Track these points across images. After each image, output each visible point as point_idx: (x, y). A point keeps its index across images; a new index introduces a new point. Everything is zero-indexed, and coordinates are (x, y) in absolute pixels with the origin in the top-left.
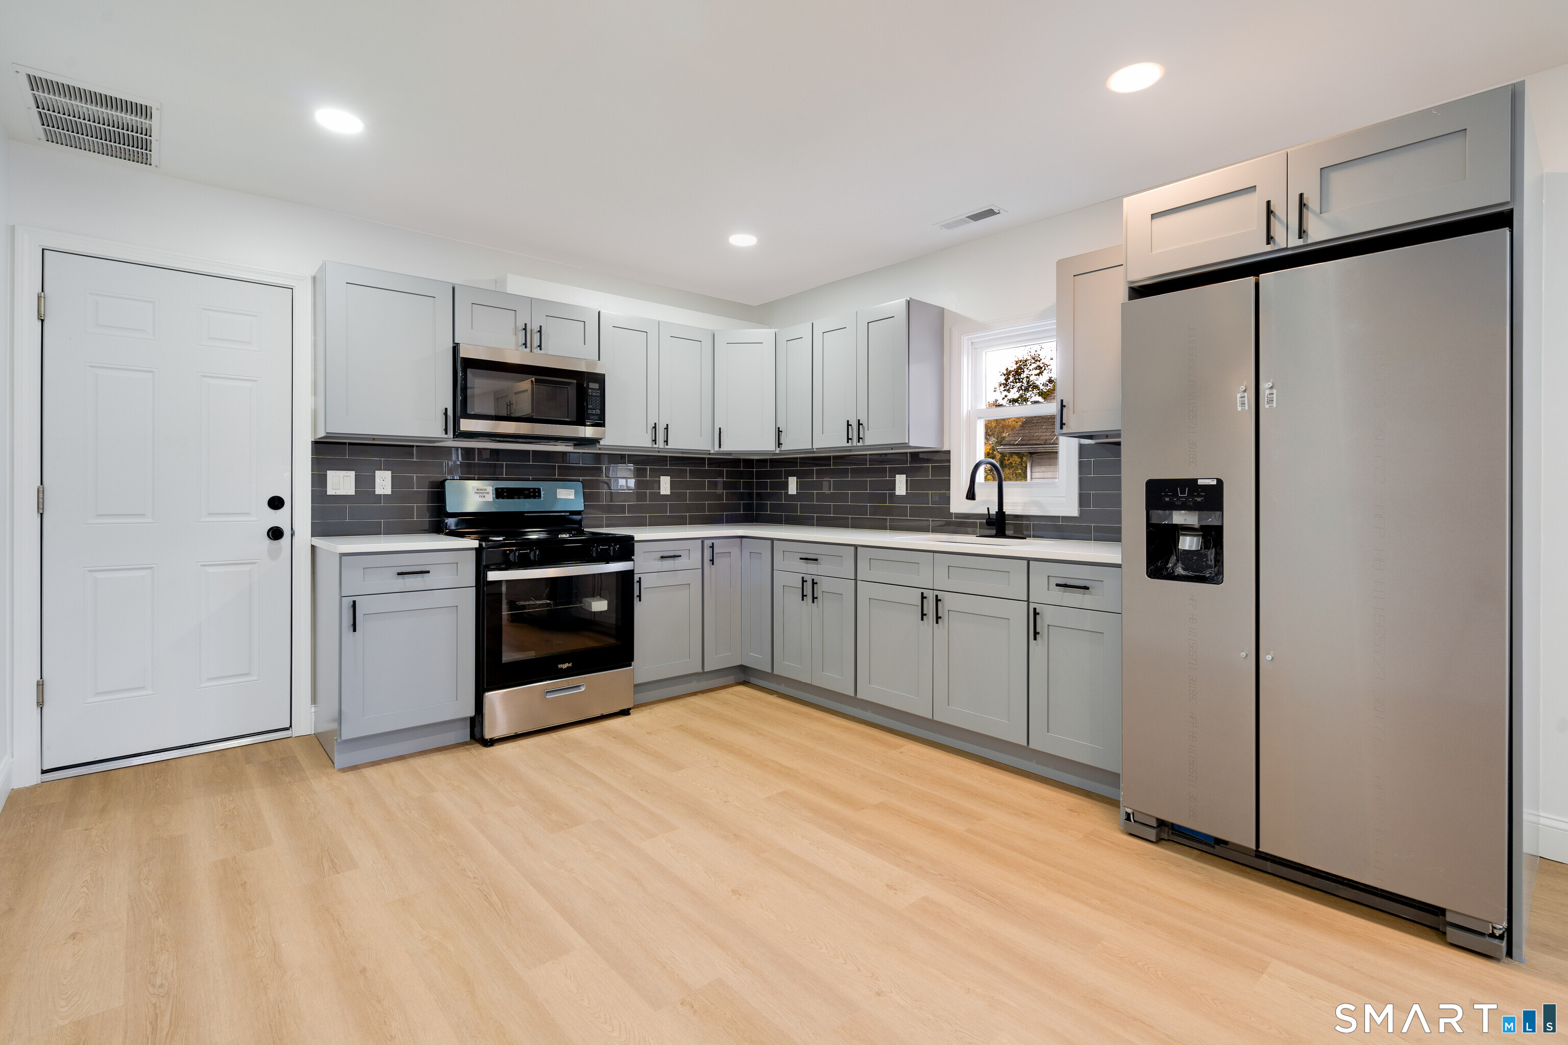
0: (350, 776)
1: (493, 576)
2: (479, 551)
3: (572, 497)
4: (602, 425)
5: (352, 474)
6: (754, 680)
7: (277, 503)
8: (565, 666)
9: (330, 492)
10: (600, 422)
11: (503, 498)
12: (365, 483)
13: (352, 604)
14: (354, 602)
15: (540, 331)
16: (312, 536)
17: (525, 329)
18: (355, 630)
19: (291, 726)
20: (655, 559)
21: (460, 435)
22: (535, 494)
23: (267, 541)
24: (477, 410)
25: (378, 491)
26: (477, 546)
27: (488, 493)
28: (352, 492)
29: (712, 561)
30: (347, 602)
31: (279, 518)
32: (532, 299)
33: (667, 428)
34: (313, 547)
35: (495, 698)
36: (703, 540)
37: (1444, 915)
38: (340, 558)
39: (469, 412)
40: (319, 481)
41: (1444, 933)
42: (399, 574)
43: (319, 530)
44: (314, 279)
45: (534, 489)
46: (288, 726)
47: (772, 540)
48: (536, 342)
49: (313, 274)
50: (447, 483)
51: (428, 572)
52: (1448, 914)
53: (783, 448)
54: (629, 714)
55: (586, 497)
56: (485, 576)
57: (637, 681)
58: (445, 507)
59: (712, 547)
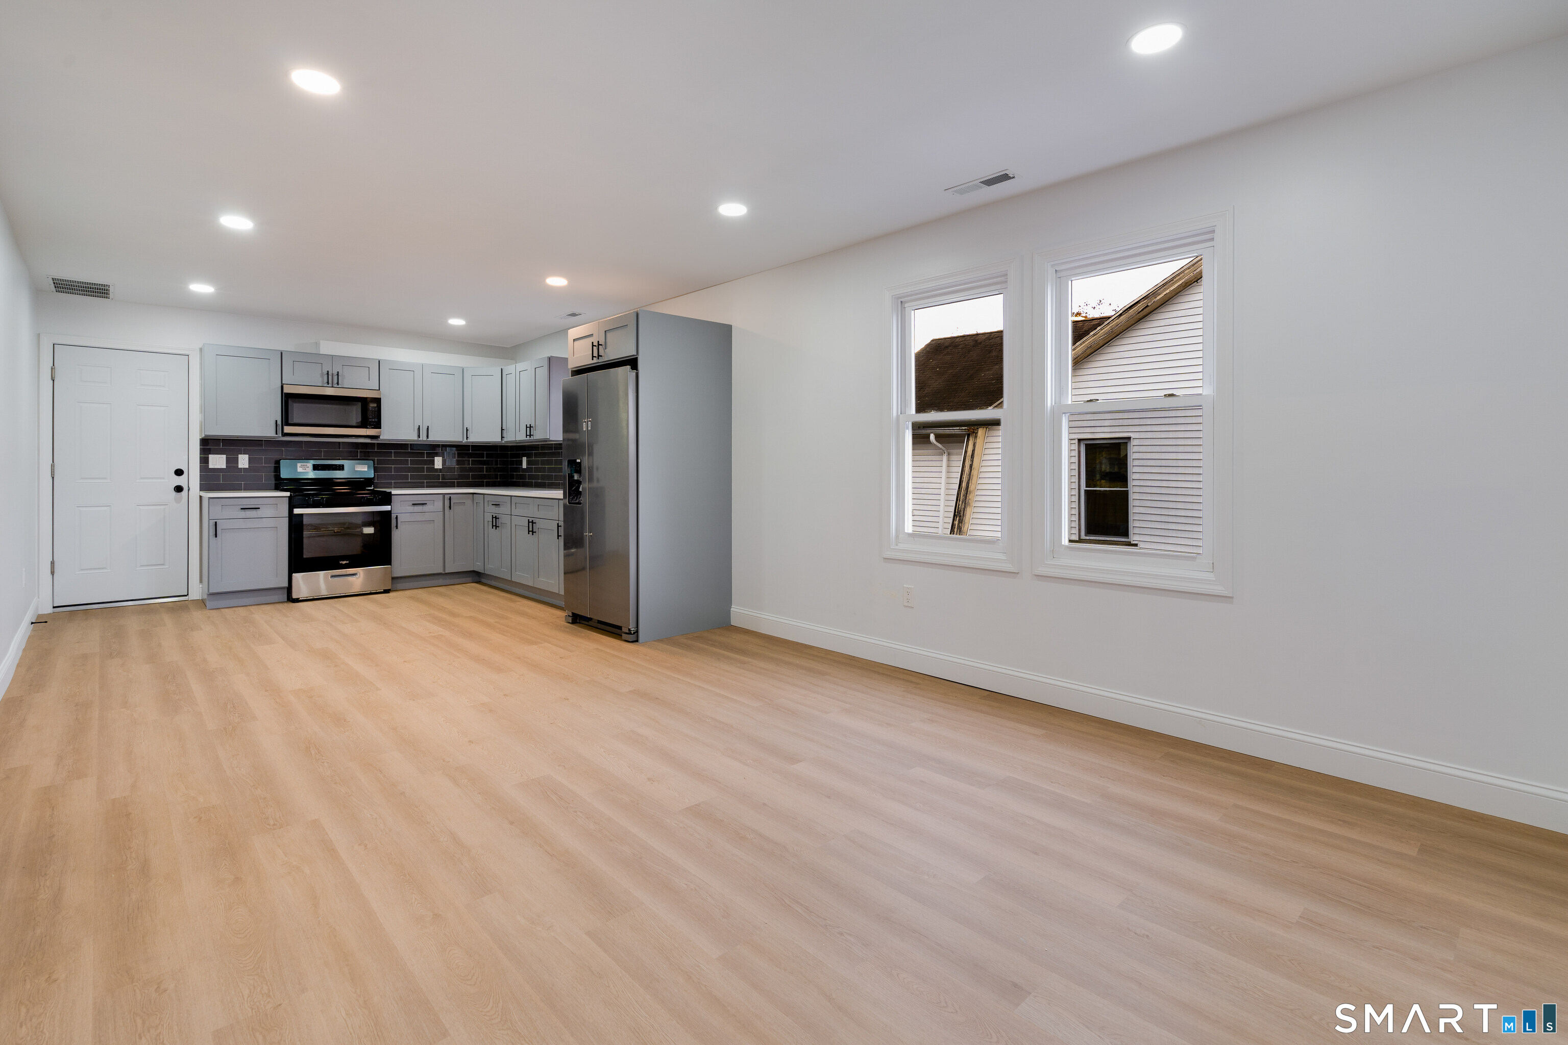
0: (214, 612)
1: (297, 511)
2: (290, 498)
3: (366, 470)
4: (380, 428)
5: (224, 456)
6: (484, 580)
7: (179, 472)
8: (344, 562)
9: (211, 466)
10: (378, 425)
11: (318, 470)
12: (232, 462)
13: (214, 523)
14: (216, 522)
15: (338, 375)
16: (200, 491)
17: (328, 374)
18: (216, 537)
19: (188, 595)
20: (409, 506)
21: (284, 435)
22: (341, 468)
23: (174, 493)
24: (295, 421)
25: (240, 466)
26: (289, 495)
27: (308, 467)
28: (224, 466)
29: (450, 507)
30: (212, 523)
31: (181, 481)
32: (332, 356)
33: (428, 429)
34: (201, 497)
35: (298, 577)
36: (444, 494)
37: (621, 629)
38: (209, 500)
39: (290, 422)
40: (204, 461)
41: (621, 636)
42: (242, 509)
43: (203, 488)
44: (201, 349)
45: (340, 465)
46: (186, 594)
47: (511, 496)
48: (335, 381)
49: (200, 347)
50: (281, 461)
51: (259, 508)
52: (623, 628)
53: (505, 440)
54: (389, 593)
55: (376, 470)
56: (293, 511)
57: (395, 575)
58: (280, 475)
59: (450, 499)
